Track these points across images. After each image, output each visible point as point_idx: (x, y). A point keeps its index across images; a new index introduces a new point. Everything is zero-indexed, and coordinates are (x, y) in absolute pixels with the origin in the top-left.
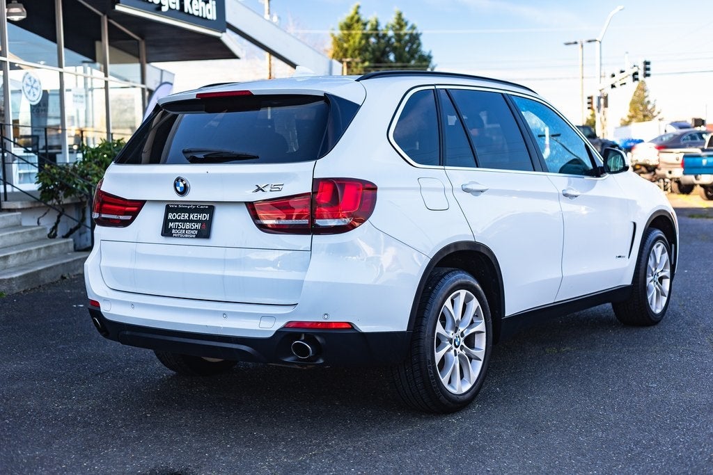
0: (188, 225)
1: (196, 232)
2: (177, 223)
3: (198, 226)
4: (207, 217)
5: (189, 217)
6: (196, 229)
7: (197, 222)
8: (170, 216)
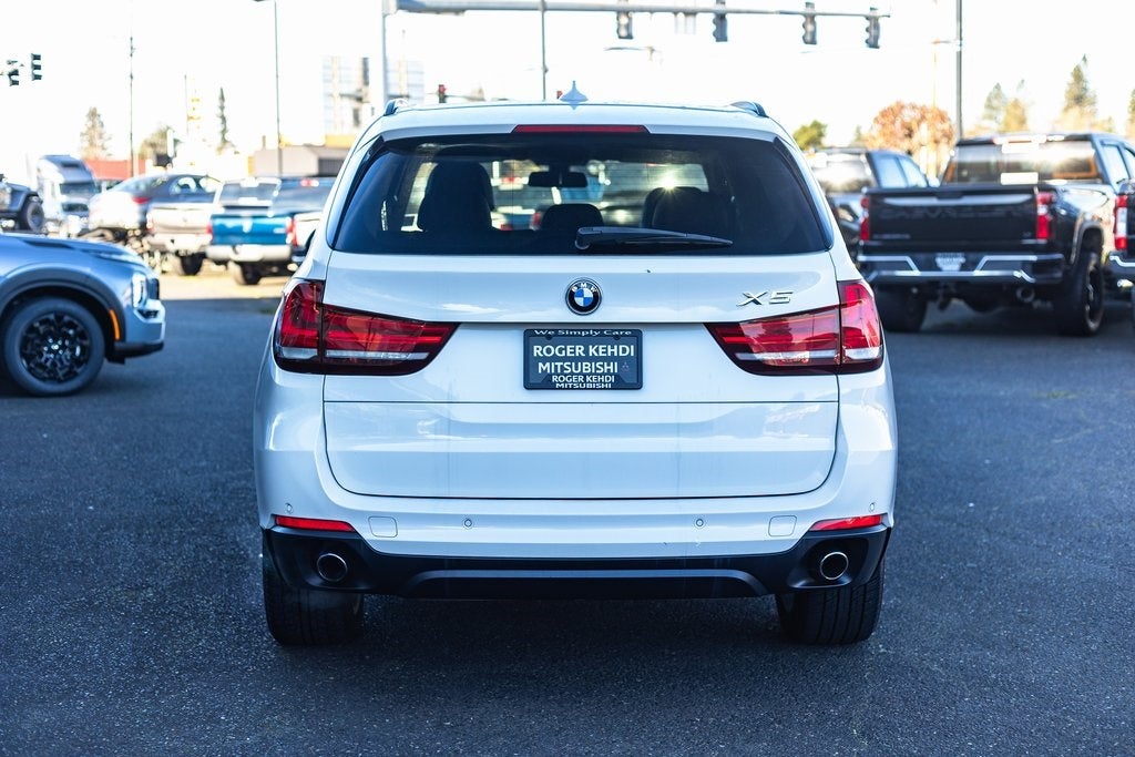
0: (586, 367)
1: (612, 379)
2: (559, 364)
3: (613, 367)
4: (631, 350)
5: (586, 351)
6: (609, 373)
7: (608, 359)
8: (537, 351)
